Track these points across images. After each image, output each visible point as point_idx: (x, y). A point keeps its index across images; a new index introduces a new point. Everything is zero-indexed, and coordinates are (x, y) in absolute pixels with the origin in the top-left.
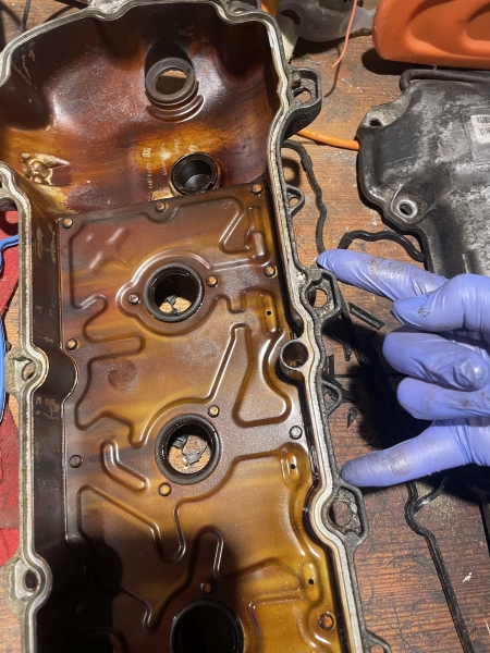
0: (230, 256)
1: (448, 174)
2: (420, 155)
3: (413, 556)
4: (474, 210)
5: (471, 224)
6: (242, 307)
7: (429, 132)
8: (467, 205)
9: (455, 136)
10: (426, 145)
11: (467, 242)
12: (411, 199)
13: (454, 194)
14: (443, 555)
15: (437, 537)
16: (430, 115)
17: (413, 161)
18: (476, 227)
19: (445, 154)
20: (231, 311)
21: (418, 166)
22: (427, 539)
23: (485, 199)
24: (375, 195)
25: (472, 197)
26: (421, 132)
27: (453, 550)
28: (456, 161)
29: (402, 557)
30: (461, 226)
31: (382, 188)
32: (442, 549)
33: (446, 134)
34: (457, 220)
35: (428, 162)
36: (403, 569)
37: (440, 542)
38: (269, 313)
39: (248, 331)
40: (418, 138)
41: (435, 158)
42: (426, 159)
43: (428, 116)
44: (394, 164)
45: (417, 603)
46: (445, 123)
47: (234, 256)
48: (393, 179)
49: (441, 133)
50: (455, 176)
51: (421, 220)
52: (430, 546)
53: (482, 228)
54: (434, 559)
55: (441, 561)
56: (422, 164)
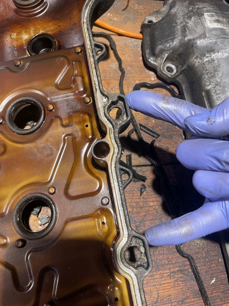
0: (62, 92)
1: (193, 46)
2: (177, 36)
3: (181, 271)
4: (208, 66)
5: (207, 74)
6: (70, 123)
7: (181, 23)
8: (204, 64)
9: (196, 24)
10: (179, 30)
11: (205, 85)
12: (172, 64)
13: (196, 58)
14: (199, 268)
15: (194, 258)
16: (181, 14)
17: (173, 40)
18: (210, 76)
19: (191, 34)
20: (63, 126)
21: (176, 43)
22: (189, 260)
23: (214, 60)
24: (152, 62)
25: (207, 59)
26: (176, 23)
27: (205, 265)
28: (197, 38)
29: (174, 272)
30: (201, 76)
31: (156, 58)
32: (198, 265)
33: (191, 23)
34: (199, 73)
35: (182, 40)
36: (176, 279)
37: (196, 261)
38: (87, 126)
39: (74, 138)
40: (175, 27)
41: (185, 37)
42: (180, 38)
43: (180, 14)
44: (162, 43)
45: (185, 299)
46: (190, 18)
47: (64, 92)
48: (162, 51)
49: (188, 23)
50: (197, 47)
51: (178, 75)
52: (191, 264)
53: (214, 76)
54: (193, 271)
55: (198, 273)
56: (178, 41)
